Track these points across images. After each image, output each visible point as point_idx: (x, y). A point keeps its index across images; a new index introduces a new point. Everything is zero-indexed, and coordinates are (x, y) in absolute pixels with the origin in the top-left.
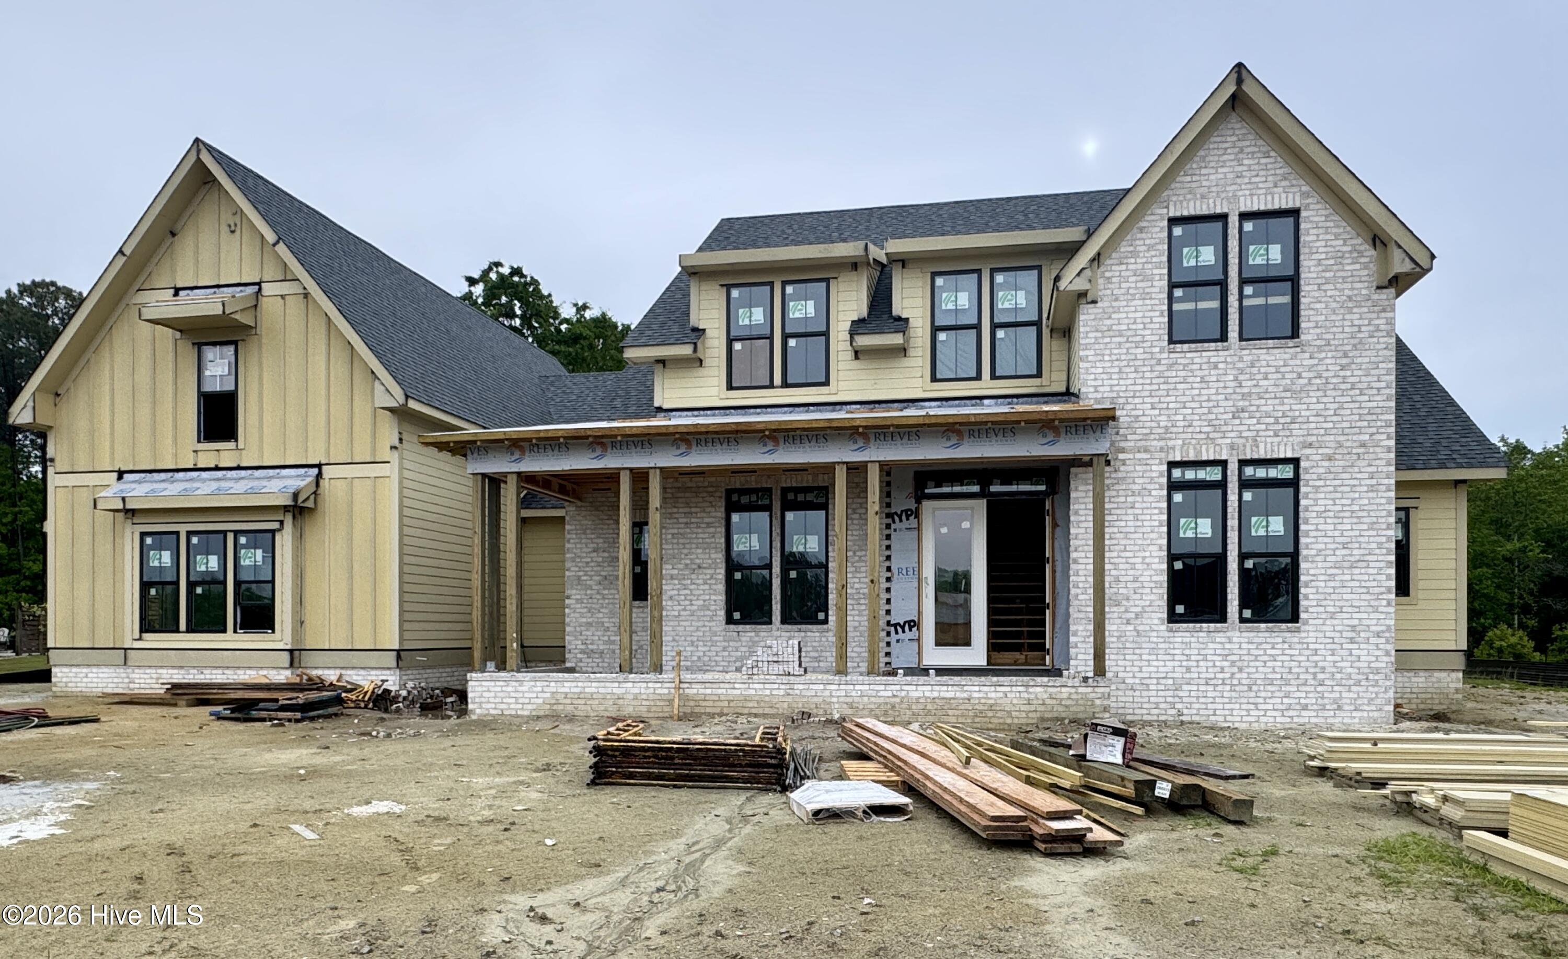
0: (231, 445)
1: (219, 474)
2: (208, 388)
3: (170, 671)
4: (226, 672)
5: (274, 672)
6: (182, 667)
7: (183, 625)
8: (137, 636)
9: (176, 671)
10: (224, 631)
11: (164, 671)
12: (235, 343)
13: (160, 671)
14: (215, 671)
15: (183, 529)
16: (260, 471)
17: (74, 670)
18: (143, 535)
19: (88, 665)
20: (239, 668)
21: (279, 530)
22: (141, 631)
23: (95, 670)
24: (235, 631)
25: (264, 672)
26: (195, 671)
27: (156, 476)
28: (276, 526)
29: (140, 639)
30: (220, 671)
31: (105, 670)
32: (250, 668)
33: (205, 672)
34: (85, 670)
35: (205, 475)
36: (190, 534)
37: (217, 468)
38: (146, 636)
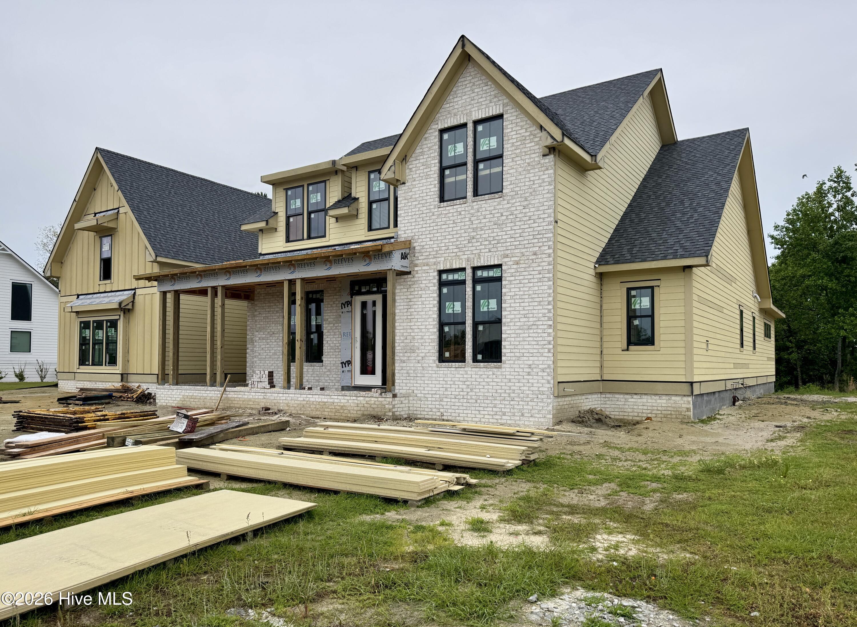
2: (103, 256)
4: (103, 383)
5: (117, 384)
7: (91, 363)
10: (102, 365)
12: (111, 235)
13: (84, 383)
15: (91, 319)
18: (81, 322)
20: (106, 382)
21: (119, 319)
22: (79, 365)
24: (105, 365)
25: (114, 384)
27: (88, 296)
28: (117, 317)
29: (79, 368)
31: (69, 382)
32: (109, 382)
35: (102, 295)
36: (94, 322)
37: (105, 292)
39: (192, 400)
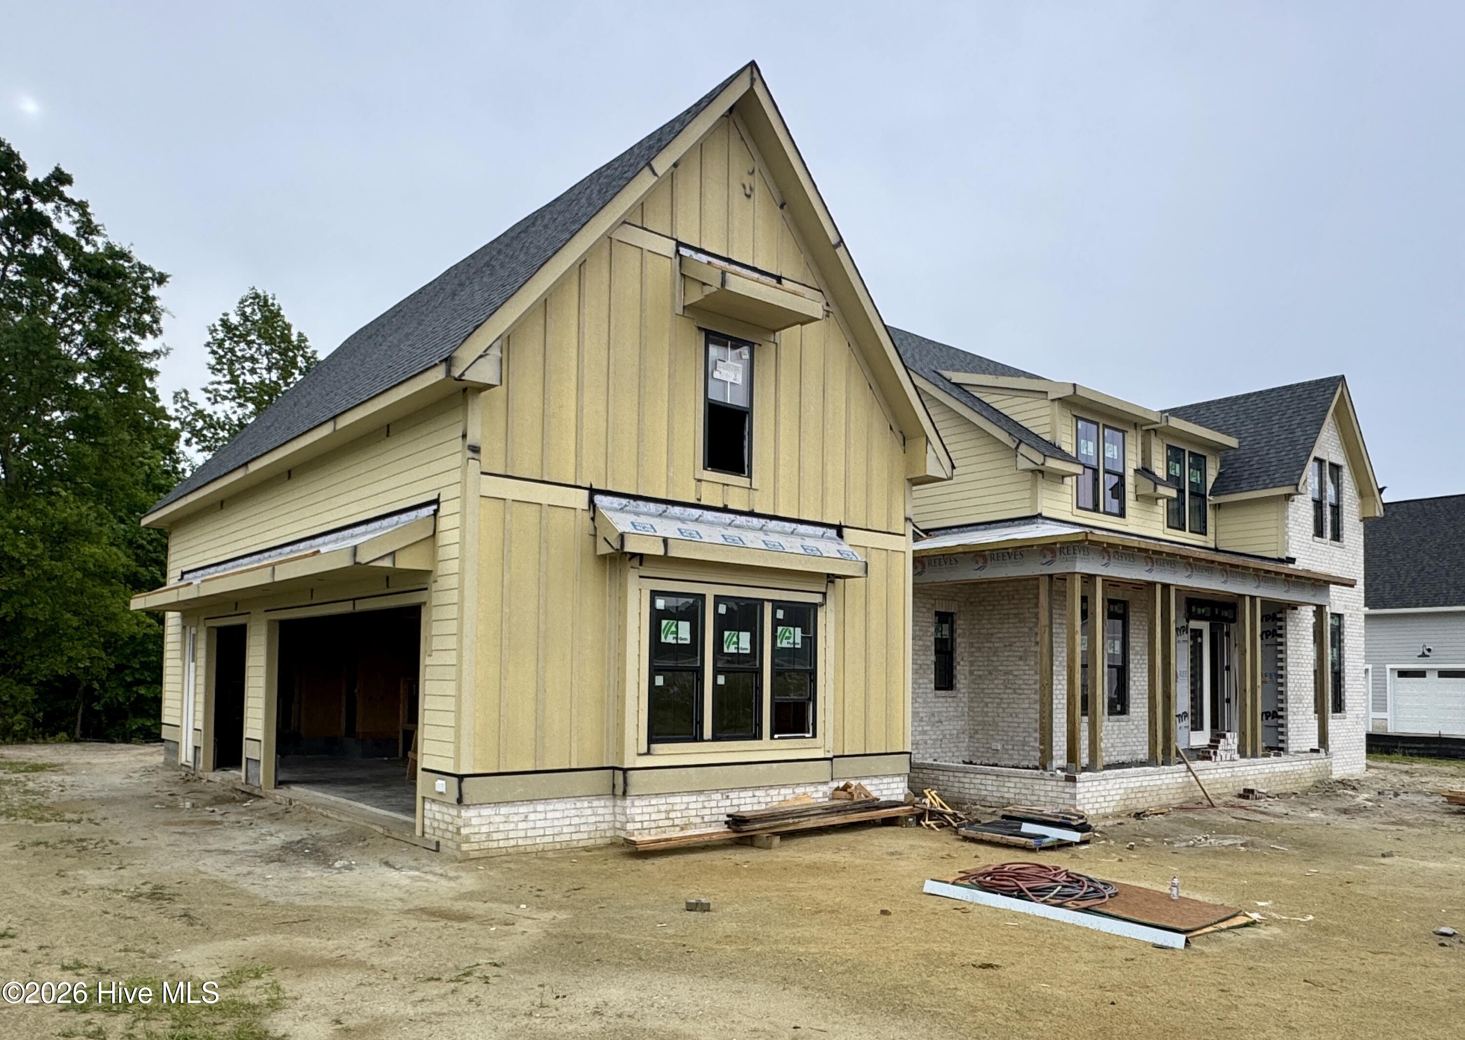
0: (742, 481)
1: (727, 517)
2: (715, 395)
3: (686, 799)
4: (757, 793)
5: (810, 789)
6: (701, 792)
7: (708, 732)
8: (644, 748)
9: (694, 798)
10: (758, 736)
11: (677, 799)
12: (751, 345)
13: (671, 800)
14: (742, 794)
15: (710, 592)
16: (774, 522)
17: (504, 810)
18: (654, 594)
19: (531, 801)
20: (771, 787)
21: (822, 605)
22: (651, 741)
23: (540, 807)
24: (772, 738)
25: (800, 790)
26: (718, 796)
27: (642, 505)
28: (817, 599)
29: (649, 753)
30: (750, 794)
31: (560, 805)
32: (784, 786)
33: (731, 795)
34: (523, 809)
35: (709, 515)
36: (718, 599)
37: (725, 510)
38: (657, 747)
39: (1140, 795)
